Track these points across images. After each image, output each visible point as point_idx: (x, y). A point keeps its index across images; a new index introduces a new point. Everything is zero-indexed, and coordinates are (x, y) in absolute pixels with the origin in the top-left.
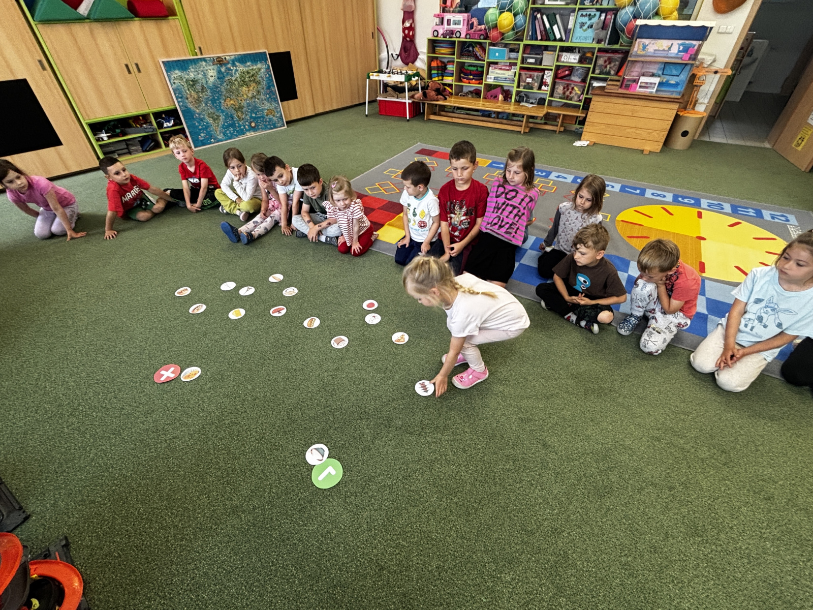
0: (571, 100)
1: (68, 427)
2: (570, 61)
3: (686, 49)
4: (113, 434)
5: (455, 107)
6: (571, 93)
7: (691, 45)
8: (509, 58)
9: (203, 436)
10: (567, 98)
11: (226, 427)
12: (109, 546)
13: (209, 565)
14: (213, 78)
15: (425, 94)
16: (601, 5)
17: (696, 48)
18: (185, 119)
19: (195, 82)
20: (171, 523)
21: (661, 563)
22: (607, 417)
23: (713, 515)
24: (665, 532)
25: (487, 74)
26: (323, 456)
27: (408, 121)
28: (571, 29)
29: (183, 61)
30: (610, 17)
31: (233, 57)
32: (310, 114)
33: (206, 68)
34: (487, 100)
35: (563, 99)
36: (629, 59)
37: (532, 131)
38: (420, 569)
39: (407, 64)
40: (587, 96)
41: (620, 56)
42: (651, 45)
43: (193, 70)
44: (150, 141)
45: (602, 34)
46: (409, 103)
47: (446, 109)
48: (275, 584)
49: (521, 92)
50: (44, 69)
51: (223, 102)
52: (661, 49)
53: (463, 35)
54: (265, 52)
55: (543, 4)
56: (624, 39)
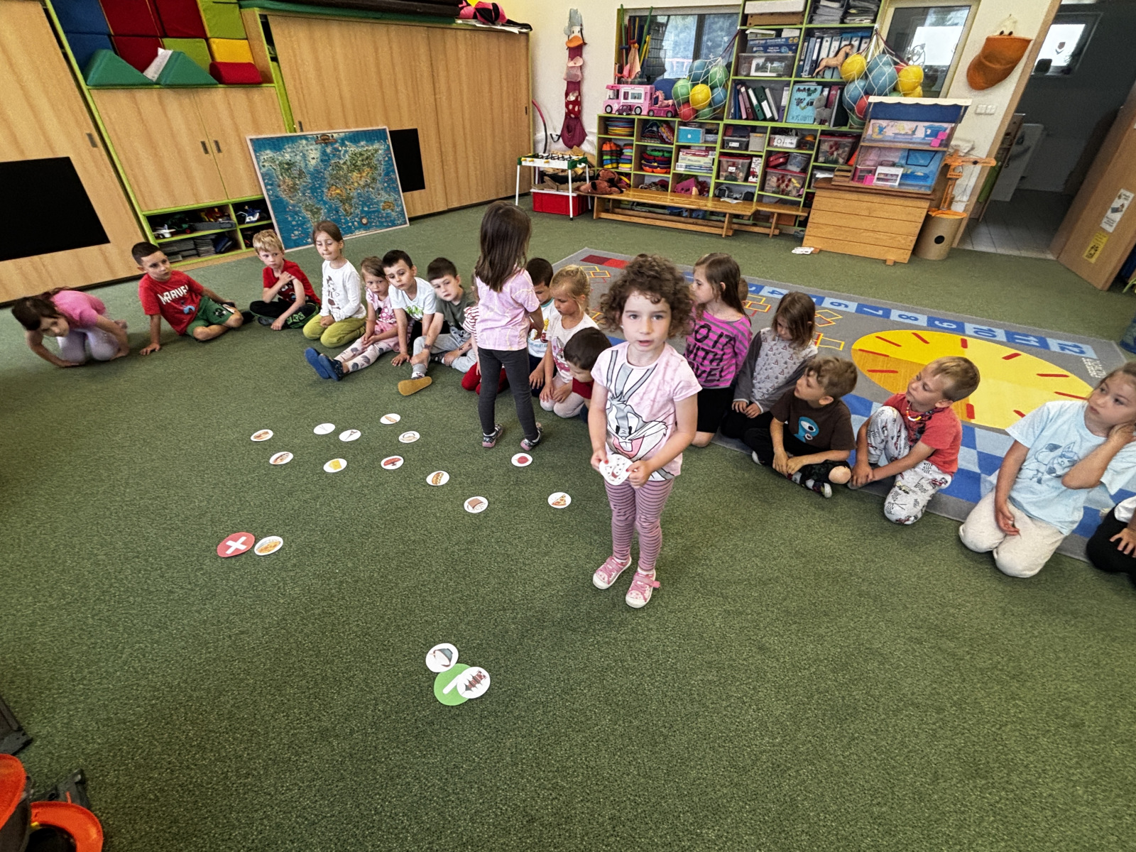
0: (787, 194)
1: (93, 617)
2: (785, 145)
3: (935, 133)
4: (158, 627)
5: (634, 202)
6: (787, 186)
7: (940, 127)
8: (706, 142)
9: (283, 631)
10: (783, 192)
11: (316, 619)
12: (142, 785)
13: (284, 813)
14: (314, 161)
15: (594, 186)
16: (823, 78)
17: (948, 131)
18: (274, 213)
19: (290, 164)
20: (233, 753)
21: (930, 816)
22: (846, 611)
23: (1000, 747)
24: (933, 771)
25: (677, 160)
26: (450, 660)
27: (572, 219)
28: (785, 107)
29: (278, 139)
30: (836, 93)
31: (342, 135)
32: (441, 209)
33: (306, 148)
34: (677, 194)
35: (778, 193)
36: (862, 144)
37: (737, 234)
38: (586, 821)
39: (571, 147)
40: (809, 190)
41: (850, 140)
42: (889, 127)
43: (289, 150)
44: (227, 239)
45: (826, 113)
46: (573, 197)
47: (622, 206)
48: (379, 840)
49: (722, 184)
50: (94, 145)
51: (325, 190)
52: (903, 132)
53: (645, 112)
54: (385, 129)
55: (748, 75)
56: (854, 119)
